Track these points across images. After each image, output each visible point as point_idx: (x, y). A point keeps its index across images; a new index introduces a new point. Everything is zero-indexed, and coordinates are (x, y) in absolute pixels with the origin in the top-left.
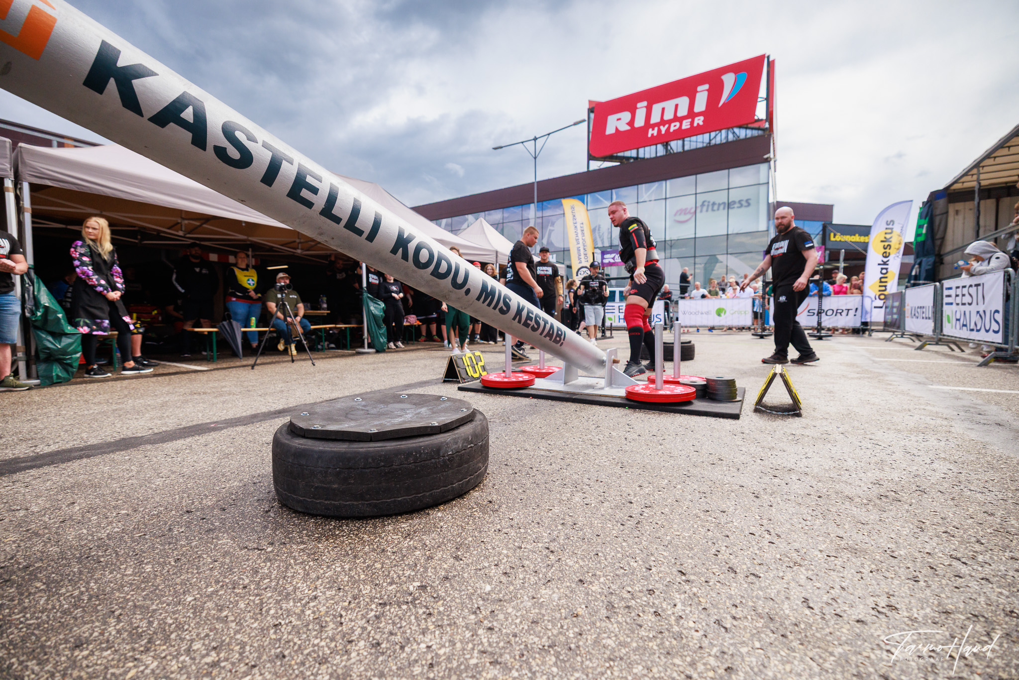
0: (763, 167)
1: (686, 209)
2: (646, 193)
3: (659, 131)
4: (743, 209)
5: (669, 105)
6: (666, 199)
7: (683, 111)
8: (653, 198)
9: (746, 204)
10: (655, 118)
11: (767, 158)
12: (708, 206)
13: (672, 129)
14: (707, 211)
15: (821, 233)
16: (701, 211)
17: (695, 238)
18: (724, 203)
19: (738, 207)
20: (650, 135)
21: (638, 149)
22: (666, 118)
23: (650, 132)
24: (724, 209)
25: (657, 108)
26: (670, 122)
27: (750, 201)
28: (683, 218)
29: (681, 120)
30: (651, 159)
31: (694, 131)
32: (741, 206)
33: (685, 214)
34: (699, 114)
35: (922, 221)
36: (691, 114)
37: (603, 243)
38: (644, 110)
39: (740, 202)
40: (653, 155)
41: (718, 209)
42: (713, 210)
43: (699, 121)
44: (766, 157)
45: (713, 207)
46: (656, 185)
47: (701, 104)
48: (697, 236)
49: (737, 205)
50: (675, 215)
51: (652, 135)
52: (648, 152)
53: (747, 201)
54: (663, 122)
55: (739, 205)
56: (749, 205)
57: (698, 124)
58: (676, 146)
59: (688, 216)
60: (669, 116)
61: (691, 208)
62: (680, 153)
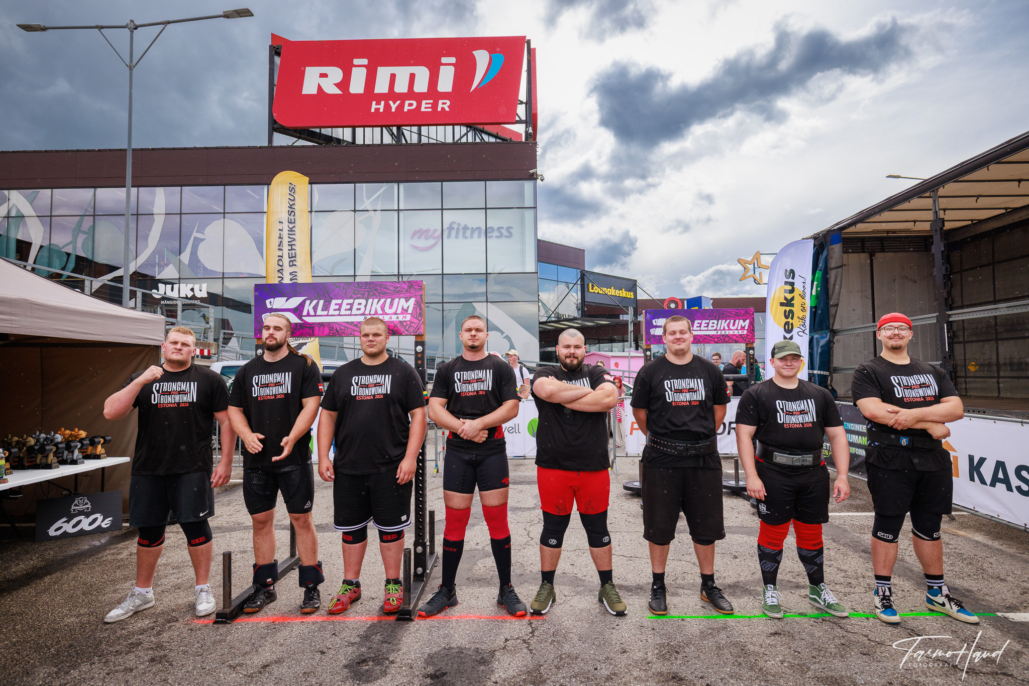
0: (528, 185)
1: (428, 231)
2: (368, 198)
3: (388, 107)
4: (503, 240)
5: (403, 73)
7: (421, 86)
8: (379, 208)
9: (507, 234)
10: (381, 86)
11: (533, 174)
13: (406, 108)
14: (457, 237)
15: (579, 282)
16: (449, 237)
17: (443, 274)
18: (478, 228)
19: (497, 237)
20: (373, 110)
21: (354, 128)
22: (398, 89)
23: (374, 106)
24: (479, 237)
25: (383, 74)
26: (402, 97)
27: (511, 231)
28: (422, 243)
29: (419, 97)
30: (373, 145)
31: (437, 119)
32: (501, 236)
33: (427, 238)
34: (445, 95)
36: (433, 92)
38: (364, 71)
39: (499, 228)
40: (377, 141)
41: (472, 237)
42: (465, 237)
43: (444, 105)
44: (531, 171)
45: (464, 233)
46: (385, 186)
47: (446, 82)
49: (496, 234)
51: (377, 110)
52: (369, 136)
53: (508, 228)
54: (392, 95)
55: (498, 234)
56: (510, 235)
57: (443, 109)
58: (410, 135)
59: (431, 242)
60: (401, 87)
61: (436, 230)
62: (415, 144)
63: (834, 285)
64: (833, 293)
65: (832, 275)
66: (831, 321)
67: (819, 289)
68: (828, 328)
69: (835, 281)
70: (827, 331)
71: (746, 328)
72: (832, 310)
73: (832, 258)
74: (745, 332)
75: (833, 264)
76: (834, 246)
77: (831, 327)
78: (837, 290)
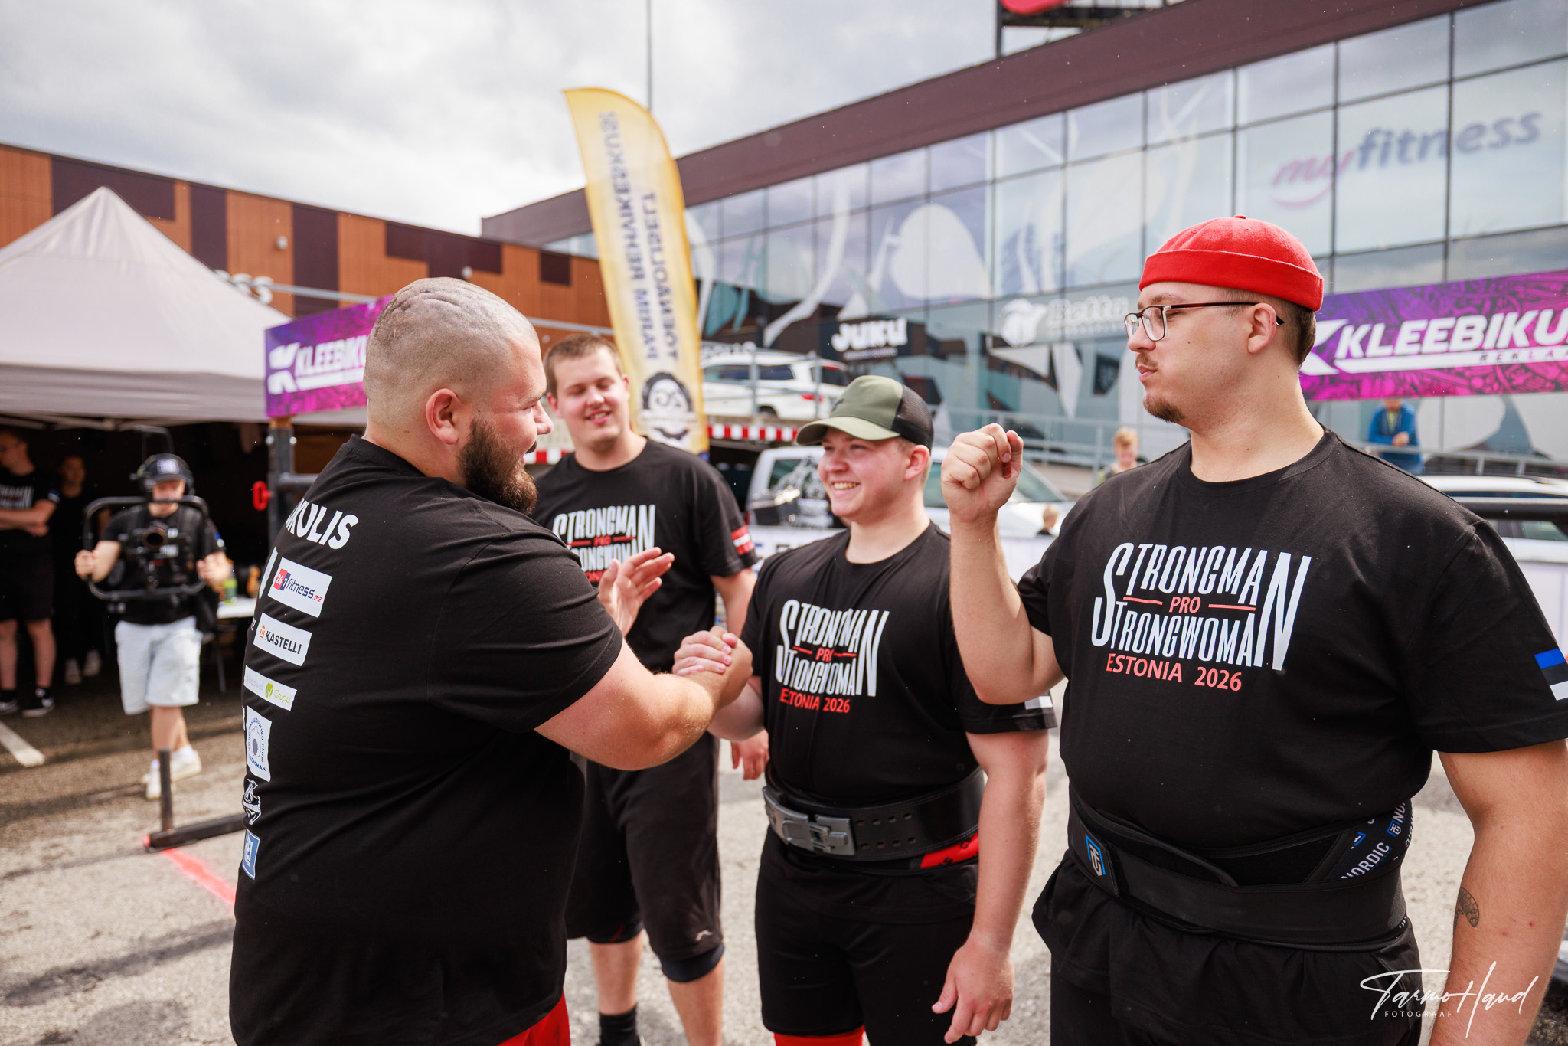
6: (1235, 130)
12: (1387, 145)
37: (1039, 283)
48: (1341, 247)
50: (1277, 181)
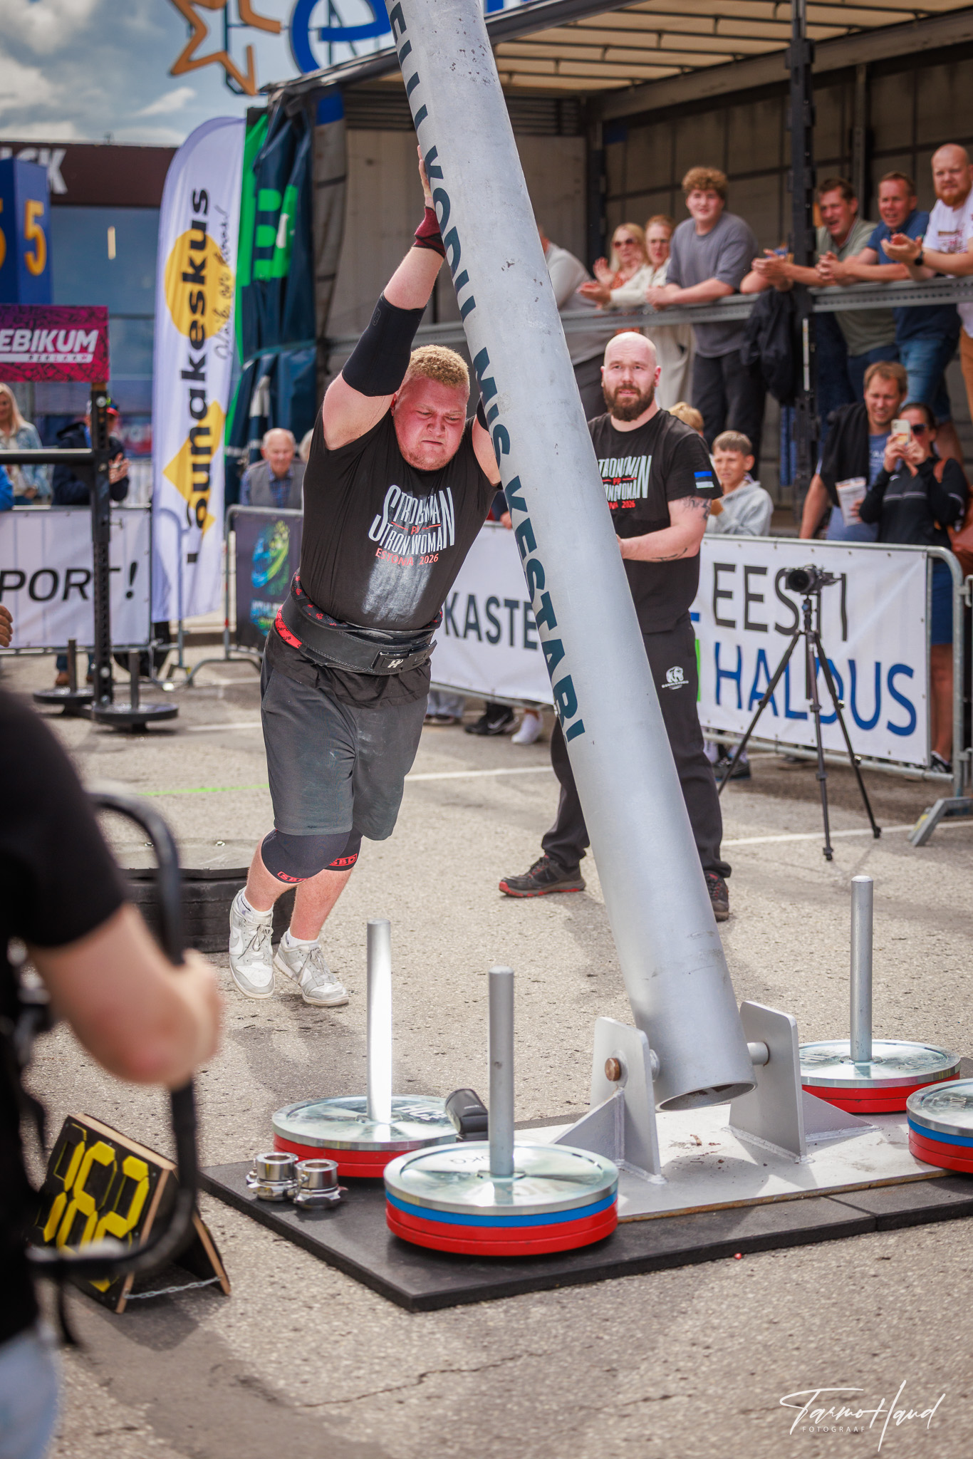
35: (269, 199)
63: (326, 225)
64: (323, 246)
65: (322, 198)
66: (320, 317)
67: (292, 233)
68: (311, 335)
69: (329, 215)
70: (309, 343)
71: (92, 348)
72: (322, 290)
73: (320, 156)
74: (89, 358)
75: (323, 172)
76: (325, 127)
77: (319, 331)
78: (332, 239)
